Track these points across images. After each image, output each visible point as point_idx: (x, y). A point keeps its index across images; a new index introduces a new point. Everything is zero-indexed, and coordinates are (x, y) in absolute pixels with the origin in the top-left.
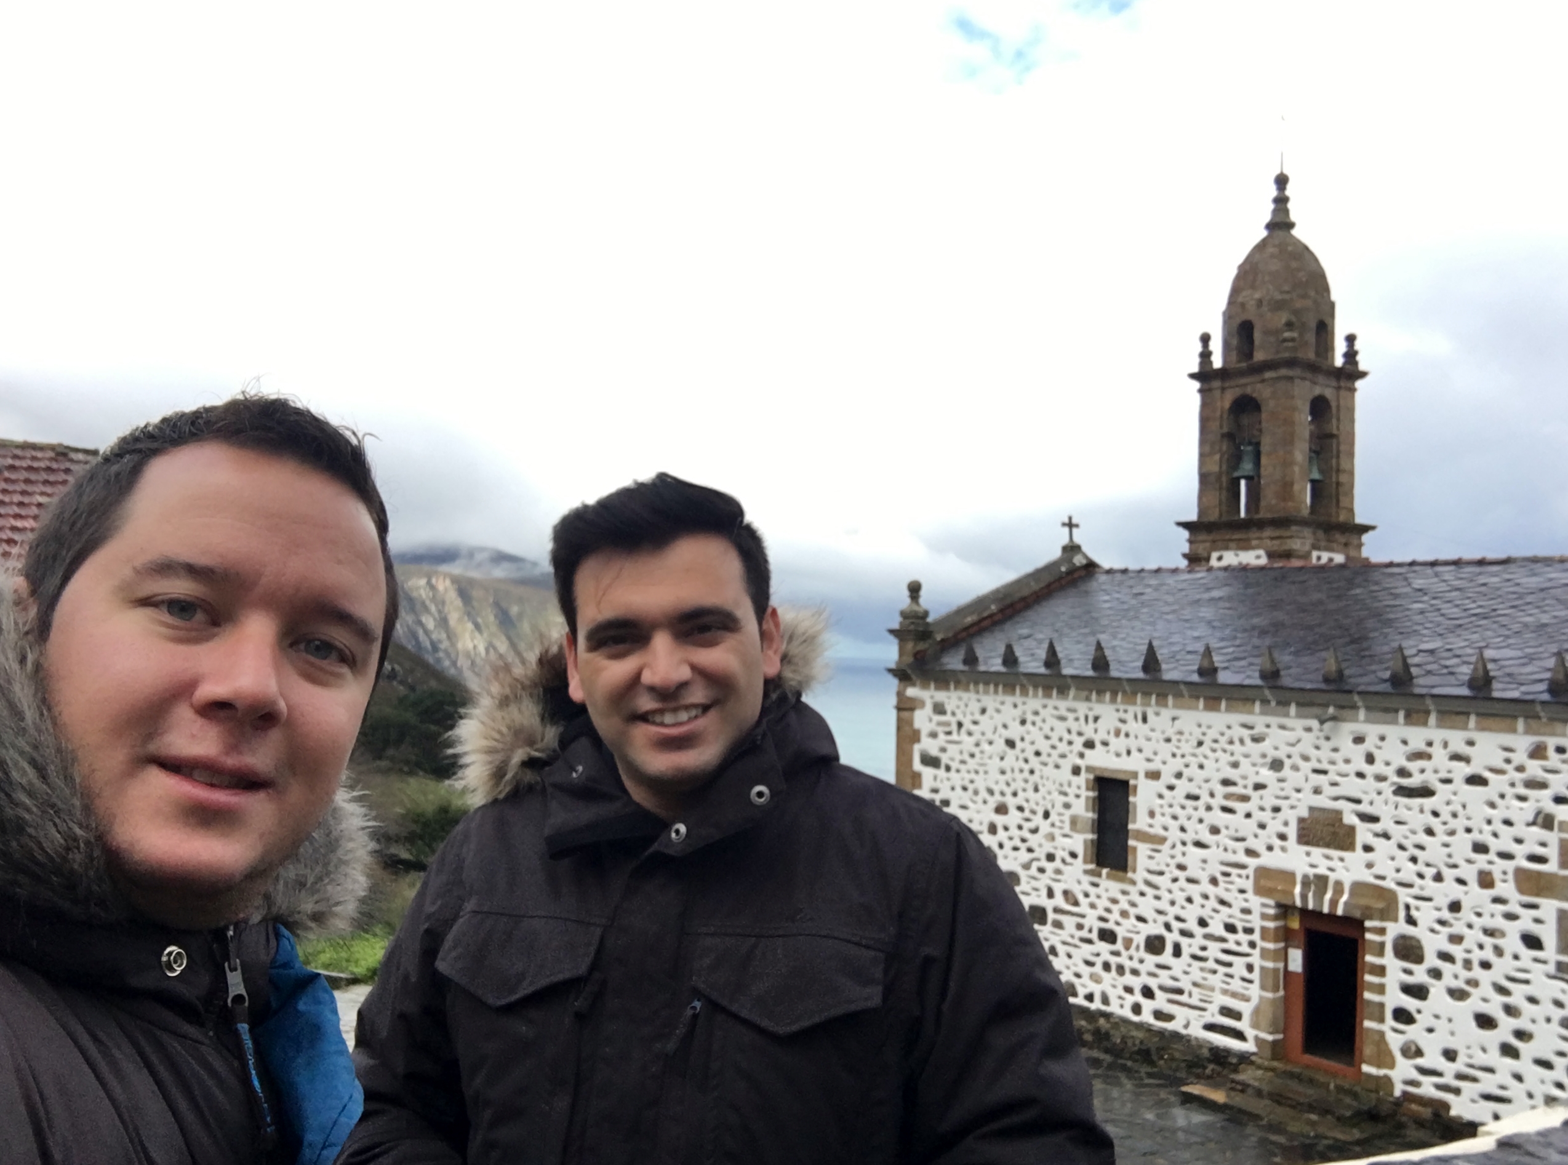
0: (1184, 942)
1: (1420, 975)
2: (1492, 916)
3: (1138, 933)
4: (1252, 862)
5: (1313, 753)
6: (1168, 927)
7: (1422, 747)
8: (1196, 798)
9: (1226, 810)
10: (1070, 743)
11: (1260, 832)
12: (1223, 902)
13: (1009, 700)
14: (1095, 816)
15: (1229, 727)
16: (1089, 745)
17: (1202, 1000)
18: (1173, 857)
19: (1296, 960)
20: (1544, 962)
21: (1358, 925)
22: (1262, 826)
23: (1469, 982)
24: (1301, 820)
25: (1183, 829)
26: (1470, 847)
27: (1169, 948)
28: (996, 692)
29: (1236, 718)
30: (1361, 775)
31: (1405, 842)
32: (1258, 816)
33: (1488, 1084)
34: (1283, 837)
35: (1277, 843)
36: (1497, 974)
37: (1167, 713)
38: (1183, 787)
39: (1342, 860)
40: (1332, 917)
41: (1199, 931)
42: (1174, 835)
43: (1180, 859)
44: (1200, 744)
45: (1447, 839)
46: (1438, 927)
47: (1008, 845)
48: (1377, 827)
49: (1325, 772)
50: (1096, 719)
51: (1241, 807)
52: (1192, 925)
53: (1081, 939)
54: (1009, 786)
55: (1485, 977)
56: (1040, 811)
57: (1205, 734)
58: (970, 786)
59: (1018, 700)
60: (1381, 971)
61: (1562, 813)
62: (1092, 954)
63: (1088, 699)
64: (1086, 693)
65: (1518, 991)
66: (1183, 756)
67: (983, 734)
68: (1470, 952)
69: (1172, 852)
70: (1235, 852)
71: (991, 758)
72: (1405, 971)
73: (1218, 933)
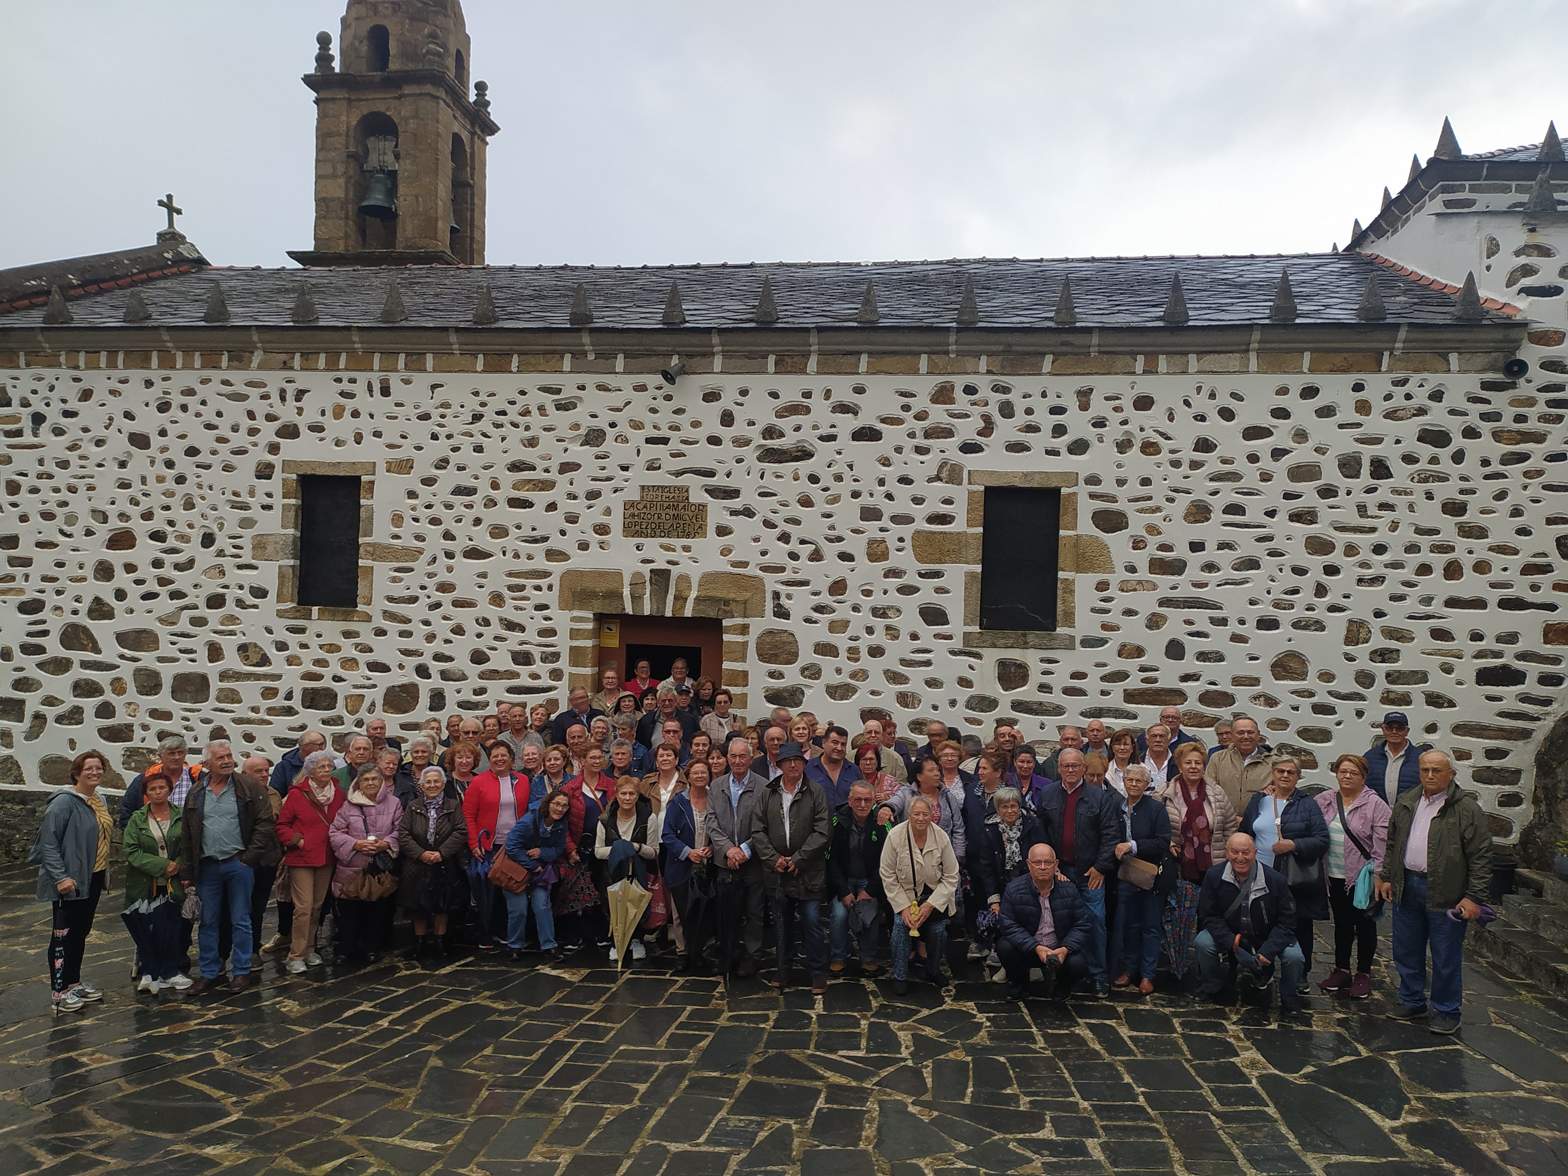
0: (449, 687)
1: (792, 675)
2: (885, 592)
3: (374, 686)
4: (557, 568)
5: (649, 419)
6: (422, 671)
7: (798, 399)
8: (472, 491)
9: (514, 503)
10: (253, 432)
11: (568, 526)
12: (511, 626)
13: (137, 375)
14: (299, 534)
15: (523, 393)
16: (290, 432)
18: (431, 575)
20: (950, 637)
21: (710, 626)
22: (572, 519)
23: (853, 675)
24: (629, 505)
25: (448, 536)
26: (857, 513)
27: (424, 700)
28: (112, 365)
29: (532, 381)
30: (714, 441)
31: (772, 517)
32: (566, 506)
34: (602, 530)
35: (594, 538)
36: (890, 661)
37: (422, 380)
38: (449, 479)
39: (687, 549)
40: (678, 622)
41: (473, 669)
42: (435, 543)
43: (444, 577)
44: (477, 418)
45: (830, 508)
46: (816, 616)
47: (134, 592)
48: (736, 503)
49: (665, 441)
50: (300, 394)
51: (540, 498)
52: (462, 662)
53: (271, 711)
54: (137, 504)
55: (875, 667)
56: (196, 536)
57: (483, 404)
58: (60, 512)
59: (155, 374)
60: (742, 678)
61: (970, 462)
62: (290, 729)
63: (286, 366)
64: (283, 357)
65: (916, 677)
66: (449, 437)
67: (86, 430)
68: (856, 639)
69: (431, 569)
70: (530, 557)
71: (100, 465)
72: (772, 675)
73: (502, 669)
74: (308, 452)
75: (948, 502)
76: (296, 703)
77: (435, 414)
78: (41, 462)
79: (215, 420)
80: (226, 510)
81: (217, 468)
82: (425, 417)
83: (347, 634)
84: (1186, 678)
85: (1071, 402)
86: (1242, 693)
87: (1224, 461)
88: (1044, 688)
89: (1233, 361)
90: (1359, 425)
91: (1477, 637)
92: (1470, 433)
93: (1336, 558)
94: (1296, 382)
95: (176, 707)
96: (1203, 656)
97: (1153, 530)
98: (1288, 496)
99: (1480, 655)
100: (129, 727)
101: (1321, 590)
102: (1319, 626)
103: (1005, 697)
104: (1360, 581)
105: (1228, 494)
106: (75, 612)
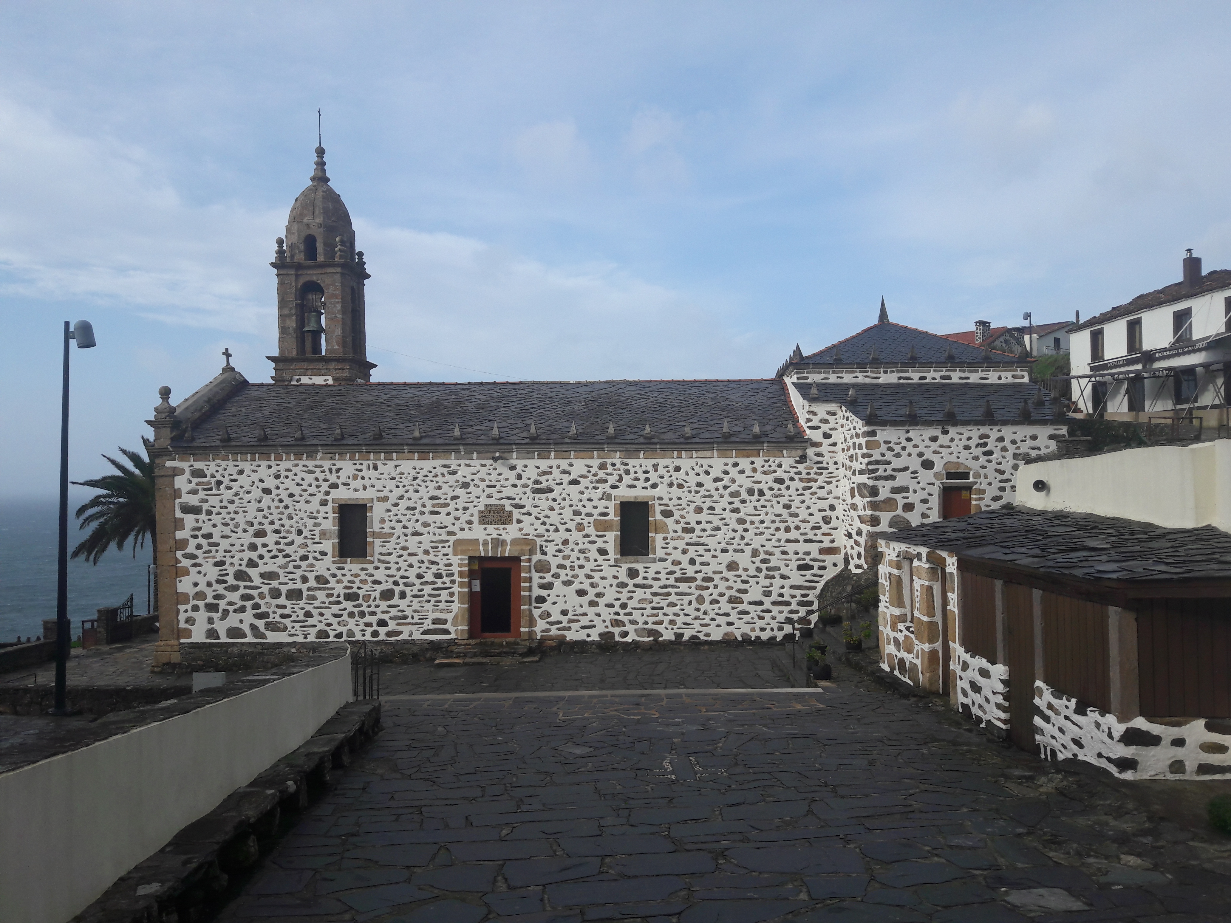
0: (408, 590)
1: (548, 578)
2: (584, 544)
3: (375, 590)
4: (452, 539)
5: (487, 477)
6: (396, 583)
7: (547, 469)
8: (414, 509)
9: (432, 513)
10: (318, 486)
11: (456, 522)
12: (433, 563)
13: (264, 464)
14: (340, 529)
15: (434, 468)
16: (334, 486)
17: (420, 619)
18: (398, 544)
19: (477, 586)
20: (609, 560)
21: (516, 560)
22: (457, 519)
23: (573, 576)
24: (480, 512)
25: (405, 527)
26: (572, 513)
27: (397, 595)
28: (253, 459)
29: (438, 463)
30: (515, 486)
31: (538, 516)
32: (454, 513)
33: (584, 621)
34: (470, 522)
35: (466, 526)
36: (586, 570)
37: (391, 464)
38: (404, 504)
39: (504, 529)
40: (503, 559)
41: (418, 582)
42: (399, 530)
43: (403, 544)
44: (415, 478)
45: (561, 511)
46: (557, 554)
47: (267, 556)
48: (524, 511)
49: (494, 486)
50: (338, 470)
51: (444, 510)
52: (413, 579)
53: (330, 603)
54: (267, 518)
55: (581, 573)
56: (294, 530)
57: (418, 473)
58: (231, 523)
59: (273, 463)
60: (530, 580)
61: (614, 492)
62: (340, 610)
63: (332, 459)
64: (331, 455)
65: (597, 576)
66: (404, 486)
67: (242, 487)
68: (573, 562)
69: (398, 541)
70: (440, 535)
71: (249, 502)
72: (541, 578)
73: (430, 581)
74: (343, 494)
75: (607, 508)
76: (342, 599)
77: (397, 477)
78: (221, 501)
79: (301, 482)
80: (306, 520)
81: (302, 502)
82: (393, 478)
83: (362, 569)
84: (697, 572)
85: (651, 469)
86: (717, 577)
87: (708, 491)
88: (645, 578)
89: (708, 453)
90: (753, 477)
91: (797, 553)
92: (792, 479)
93: (747, 526)
94: (731, 461)
95: (288, 603)
96: (702, 564)
97: (683, 517)
98: (730, 503)
99: (798, 560)
100: (268, 613)
101: (743, 538)
102: (742, 551)
103: (631, 582)
104: (756, 534)
105: (709, 503)
106: (240, 565)
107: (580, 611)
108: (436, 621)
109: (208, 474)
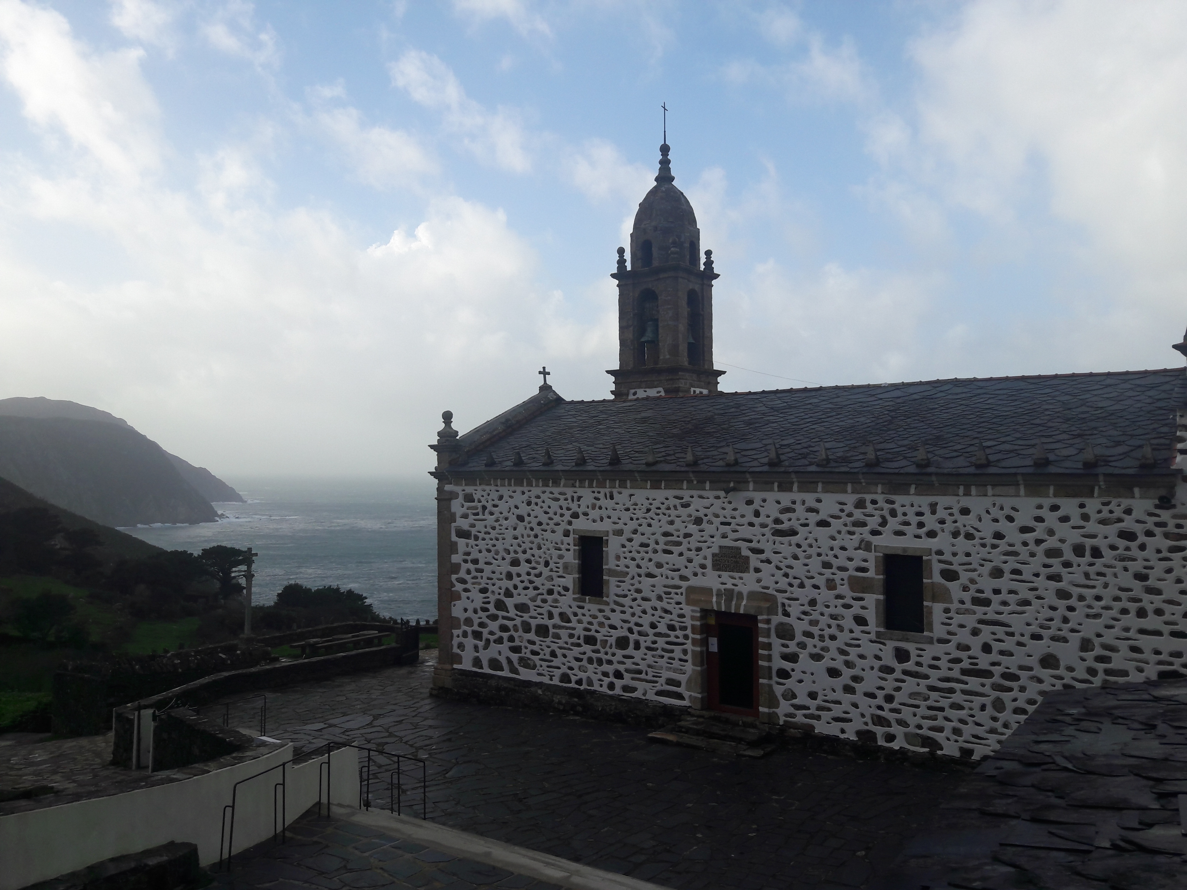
1: (793, 647)
2: (836, 607)
3: (611, 636)
4: (684, 584)
5: (721, 512)
6: (630, 630)
7: (790, 505)
8: (647, 545)
9: (665, 552)
10: (562, 515)
11: (688, 564)
12: (666, 611)
13: (519, 489)
14: (580, 562)
15: (667, 499)
16: (575, 516)
17: (654, 676)
18: (633, 585)
19: (714, 645)
20: (869, 633)
21: (752, 619)
22: (690, 561)
23: (822, 649)
24: (714, 555)
25: (639, 566)
26: (820, 565)
27: (632, 645)
28: (510, 485)
29: (671, 493)
30: (751, 524)
31: (780, 564)
32: (687, 554)
33: (837, 711)
34: (703, 567)
35: (700, 571)
36: (839, 644)
37: (626, 492)
38: (638, 539)
39: (741, 578)
40: (737, 615)
41: (651, 631)
42: (633, 570)
43: (637, 586)
44: (648, 510)
45: (807, 561)
46: (803, 617)
47: (520, 586)
48: (763, 556)
49: (729, 524)
50: (579, 498)
51: (676, 550)
52: (646, 628)
53: (573, 644)
54: (521, 547)
55: (833, 645)
56: (542, 561)
57: (651, 504)
58: (493, 549)
59: (526, 489)
60: (768, 647)
61: (876, 540)
62: (580, 653)
63: (574, 486)
64: (573, 482)
65: (853, 652)
66: (638, 519)
67: (501, 513)
68: (823, 630)
69: (632, 581)
70: (673, 579)
71: (507, 529)
72: (784, 645)
73: (663, 632)
74: (582, 525)
75: (865, 561)
76: (581, 641)
77: (632, 508)
78: (486, 527)
79: (548, 510)
80: (553, 550)
81: (549, 531)
82: (627, 510)
83: (601, 611)
84: (993, 664)
85: (926, 510)
86: (1024, 675)
87: (1011, 545)
88: (919, 664)
89: (1011, 490)
90: (1083, 527)
91: (1157, 652)
92: (1149, 534)
93: (1073, 602)
94: (1046, 502)
95: (536, 639)
96: (1002, 653)
97: (973, 581)
98: (1046, 566)
99: (1160, 663)
100: (520, 647)
101: (1066, 620)
102: (1065, 640)
103: (899, 667)
104: (1088, 616)
105: (1012, 563)
106: (499, 594)
107: (832, 696)
108: (670, 682)
109: (476, 497)
